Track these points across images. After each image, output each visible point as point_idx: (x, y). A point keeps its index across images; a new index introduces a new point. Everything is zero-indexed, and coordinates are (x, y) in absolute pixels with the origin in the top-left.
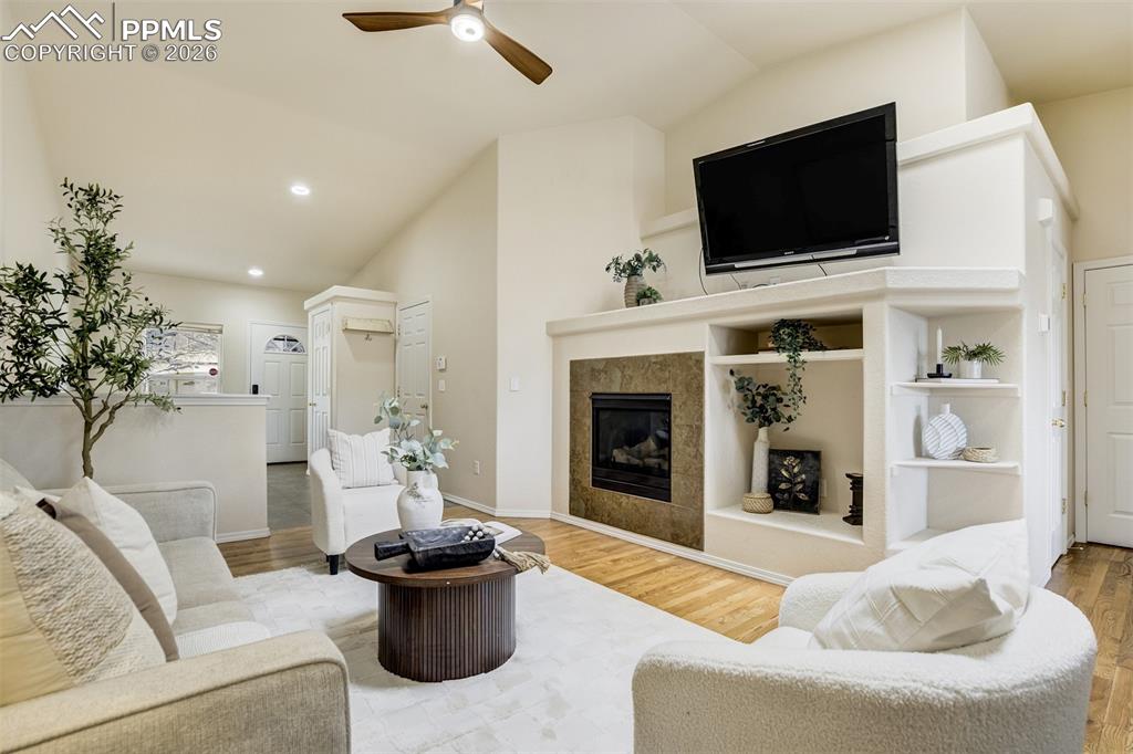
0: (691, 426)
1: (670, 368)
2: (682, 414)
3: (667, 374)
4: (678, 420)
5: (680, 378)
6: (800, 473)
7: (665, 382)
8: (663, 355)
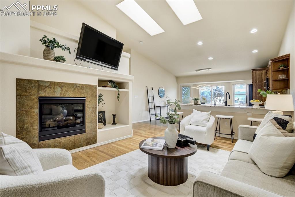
0: (93, 107)
1: (85, 89)
2: (90, 104)
3: (84, 91)
4: (88, 106)
5: (89, 93)
6: (102, 117)
7: (83, 93)
8: (82, 84)
